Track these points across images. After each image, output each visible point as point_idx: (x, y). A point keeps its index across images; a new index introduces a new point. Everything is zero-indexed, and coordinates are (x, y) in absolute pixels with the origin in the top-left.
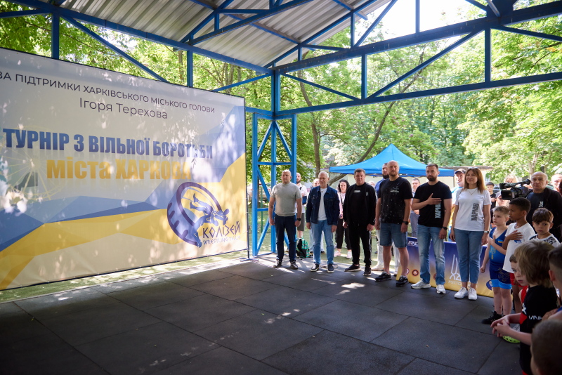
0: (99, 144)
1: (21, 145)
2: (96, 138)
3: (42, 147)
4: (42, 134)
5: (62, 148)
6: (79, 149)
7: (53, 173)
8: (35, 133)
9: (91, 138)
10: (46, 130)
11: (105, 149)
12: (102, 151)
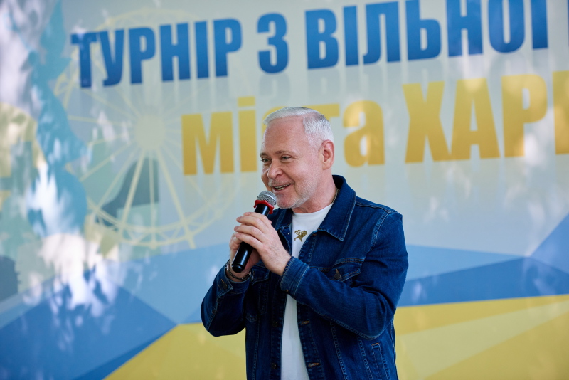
0: (339, 35)
1: (113, 78)
2: (328, 15)
3: (167, 76)
4: (165, 30)
5: (222, 71)
6: (273, 64)
7: (199, 157)
8: (148, 32)
9: (312, 17)
10: (174, 19)
11: (363, 49)
12: (352, 60)
